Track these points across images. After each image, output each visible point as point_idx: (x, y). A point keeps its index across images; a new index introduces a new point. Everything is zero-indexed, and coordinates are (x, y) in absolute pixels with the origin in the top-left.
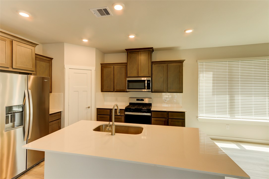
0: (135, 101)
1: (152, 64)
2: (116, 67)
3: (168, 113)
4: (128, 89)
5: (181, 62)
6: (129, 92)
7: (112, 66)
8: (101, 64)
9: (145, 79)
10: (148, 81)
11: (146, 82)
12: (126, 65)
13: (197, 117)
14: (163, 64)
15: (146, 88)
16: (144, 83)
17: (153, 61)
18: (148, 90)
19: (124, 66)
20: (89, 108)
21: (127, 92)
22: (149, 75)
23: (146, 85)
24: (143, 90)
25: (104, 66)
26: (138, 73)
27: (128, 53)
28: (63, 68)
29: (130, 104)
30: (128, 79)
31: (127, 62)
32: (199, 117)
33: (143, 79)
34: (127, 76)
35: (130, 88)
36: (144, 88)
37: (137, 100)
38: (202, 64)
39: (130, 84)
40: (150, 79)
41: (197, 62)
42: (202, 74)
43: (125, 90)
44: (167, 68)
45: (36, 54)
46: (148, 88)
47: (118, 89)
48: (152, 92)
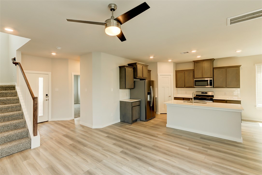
0: (200, 94)
1: (213, 69)
2: (186, 72)
3: (227, 101)
4: (195, 86)
5: (238, 67)
6: (196, 87)
7: (183, 72)
8: (176, 71)
9: (208, 79)
10: (210, 80)
11: (209, 81)
12: (193, 71)
13: (255, 106)
14: (222, 69)
15: (209, 85)
16: (207, 82)
17: (214, 67)
18: (210, 86)
19: (192, 71)
20: (170, 96)
21: (194, 87)
22: (211, 76)
23: (209, 83)
24: (207, 86)
25: (177, 72)
26: (203, 75)
27: (195, 63)
28: (157, 75)
29: (197, 95)
30: (195, 80)
31: (194, 69)
32: (257, 106)
33: (206, 79)
34: (194, 77)
35: (196, 85)
36: (207, 85)
37: (202, 93)
38: (260, 67)
39: (197, 83)
40: (212, 79)
41: (254, 65)
42: (260, 74)
43: (192, 86)
44: (226, 72)
45: (148, 70)
46: (211, 85)
47: (188, 86)
48: (213, 87)
